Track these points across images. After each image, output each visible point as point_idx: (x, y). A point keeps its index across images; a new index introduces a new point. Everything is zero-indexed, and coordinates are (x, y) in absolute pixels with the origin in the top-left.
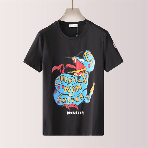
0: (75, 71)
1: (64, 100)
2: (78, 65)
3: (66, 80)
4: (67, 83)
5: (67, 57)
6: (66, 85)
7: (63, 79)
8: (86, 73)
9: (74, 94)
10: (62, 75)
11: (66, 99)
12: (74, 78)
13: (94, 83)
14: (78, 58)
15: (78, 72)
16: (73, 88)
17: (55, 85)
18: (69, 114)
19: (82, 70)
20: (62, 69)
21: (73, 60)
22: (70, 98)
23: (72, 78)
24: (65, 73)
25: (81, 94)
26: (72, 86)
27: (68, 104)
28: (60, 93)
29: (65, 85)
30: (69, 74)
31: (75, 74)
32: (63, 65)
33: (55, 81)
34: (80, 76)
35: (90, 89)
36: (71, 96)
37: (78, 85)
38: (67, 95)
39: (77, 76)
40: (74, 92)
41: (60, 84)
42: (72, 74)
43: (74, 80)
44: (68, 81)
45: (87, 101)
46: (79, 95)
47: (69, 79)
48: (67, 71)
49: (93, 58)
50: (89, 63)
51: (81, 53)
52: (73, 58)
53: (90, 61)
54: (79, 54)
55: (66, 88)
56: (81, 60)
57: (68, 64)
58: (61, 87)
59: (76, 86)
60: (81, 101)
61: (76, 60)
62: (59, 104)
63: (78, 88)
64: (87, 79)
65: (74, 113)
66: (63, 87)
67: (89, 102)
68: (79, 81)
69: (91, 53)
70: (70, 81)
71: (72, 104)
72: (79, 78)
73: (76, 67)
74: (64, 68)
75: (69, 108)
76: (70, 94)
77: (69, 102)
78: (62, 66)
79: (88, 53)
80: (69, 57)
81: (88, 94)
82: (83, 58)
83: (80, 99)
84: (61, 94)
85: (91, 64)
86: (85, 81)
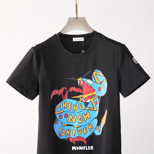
0: (81, 96)
1: (68, 132)
2: (85, 88)
3: (70, 107)
4: (72, 111)
5: (71, 79)
6: (71, 113)
7: (65, 105)
8: (96, 97)
9: (80, 125)
10: (64, 101)
11: (70, 130)
12: (80, 105)
13: (106, 110)
14: (85, 79)
15: (85, 96)
16: (80, 116)
17: (56, 113)
18: (74, 149)
19: (90, 94)
20: (64, 93)
21: (79, 82)
22: (75, 129)
23: (77, 104)
24: (68, 98)
25: (89, 124)
26: (77, 114)
27: (73, 137)
28: (62, 123)
29: (69, 114)
30: (74, 99)
31: (82, 99)
32: (66, 88)
33: (56, 109)
34: (88, 101)
35: (102, 118)
36: (76, 127)
37: (86, 113)
38: (72, 125)
39: (84, 101)
40: (80, 122)
41: (62, 112)
42: (78, 99)
43: (80, 107)
44: (72, 108)
45: (98, 133)
46: (87, 126)
47: (74, 106)
48: (72, 95)
49: (105, 78)
50: (99, 86)
51: (89, 72)
52: (78, 79)
53: (101, 83)
54: (86, 75)
55: (71, 117)
56: (89, 81)
57: (71, 87)
58: (63, 116)
59: (84, 115)
60: (89, 134)
61: (82, 82)
62: (61, 138)
63: (85, 117)
64: (98, 106)
65: (81, 148)
66: (66, 116)
67: (100, 134)
68: (87, 108)
69: (101, 73)
70: (74, 108)
71: (78, 137)
72: (86, 104)
73: (82, 90)
74: (67, 93)
75: (74, 142)
76: (76, 124)
77: (74, 135)
78: (65, 90)
79: (97, 73)
80: (73, 79)
81: (99, 124)
82: (91, 79)
83: (88, 130)
84: (64, 125)
85: (102, 86)
86: (94, 108)
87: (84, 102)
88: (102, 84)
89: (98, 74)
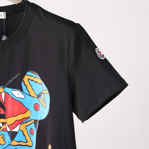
0: (2, 120)
2: (9, 107)
8: (30, 123)
12: (1, 137)
13: (50, 146)
14: (8, 90)
15: (10, 121)
19: (20, 117)
31: (4, 127)
39: (9, 130)
43: (1, 140)
49: (45, 88)
50: (36, 101)
51: (16, 77)
53: (39, 96)
54: (11, 81)
56: (17, 94)
61: (3, 94)
68: (14, 143)
69: (39, 77)
72: (13, 135)
73: (5, 110)
79: (31, 78)
82: (21, 89)
85: (40, 101)
86: (27, 142)
87: (9, 132)
88: (41, 97)
89: (32, 80)
